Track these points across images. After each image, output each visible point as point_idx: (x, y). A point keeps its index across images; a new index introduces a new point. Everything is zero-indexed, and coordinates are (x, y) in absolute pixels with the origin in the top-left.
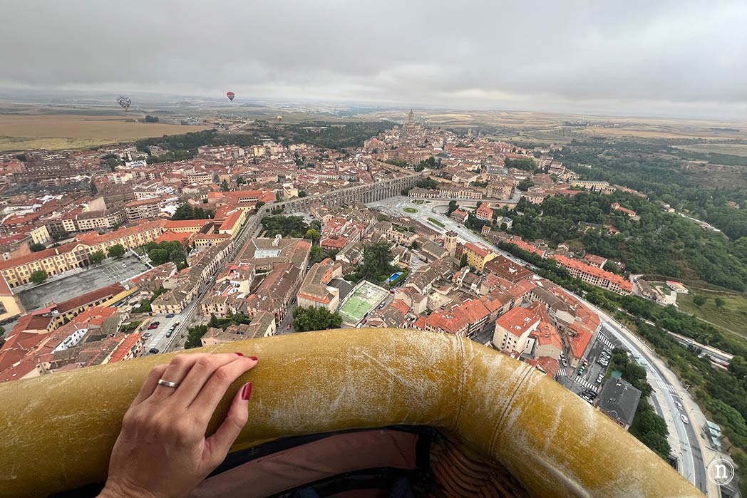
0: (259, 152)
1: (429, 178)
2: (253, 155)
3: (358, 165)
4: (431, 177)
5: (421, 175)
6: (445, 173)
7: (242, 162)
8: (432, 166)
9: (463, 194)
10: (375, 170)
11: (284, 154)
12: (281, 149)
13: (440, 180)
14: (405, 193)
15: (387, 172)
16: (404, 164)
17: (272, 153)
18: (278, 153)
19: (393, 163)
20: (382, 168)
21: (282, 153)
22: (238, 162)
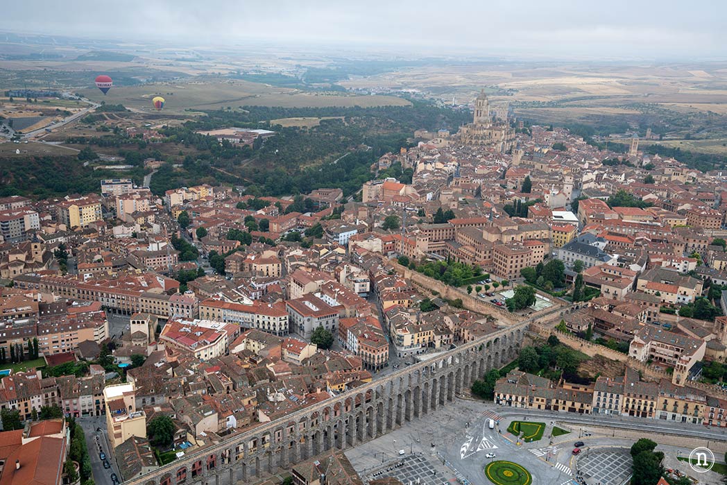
0: (82, 214)
1: (553, 341)
2: (63, 227)
3: (343, 275)
4: (562, 338)
5: (530, 328)
6: (601, 325)
7: (22, 257)
8: (557, 286)
9: (670, 406)
10: (391, 298)
11: (152, 218)
12: (144, 205)
13: (590, 350)
14: (484, 391)
15: (428, 307)
16: (474, 277)
17: (120, 213)
18: (136, 215)
19: (441, 273)
20: (412, 289)
21: (146, 214)
22: (12, 258)
